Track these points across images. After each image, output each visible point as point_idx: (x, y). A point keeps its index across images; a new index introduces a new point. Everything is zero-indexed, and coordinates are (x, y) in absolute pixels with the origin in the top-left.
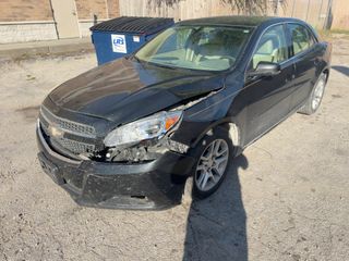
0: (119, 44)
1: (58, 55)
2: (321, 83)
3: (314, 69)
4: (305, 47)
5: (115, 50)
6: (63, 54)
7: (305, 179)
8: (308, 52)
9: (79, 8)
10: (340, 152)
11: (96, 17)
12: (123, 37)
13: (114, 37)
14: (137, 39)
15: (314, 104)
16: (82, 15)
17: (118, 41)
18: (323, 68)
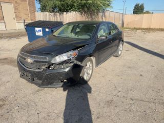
0: (39, 32)
1: (7, 37)
2: (121, 45)
3: (118, 41)
4: (115, 32)
5: (37, 35)
6: (10, 37)
7: (119, 76)
8: (116, 34)
9: (17, 16)
10: (129, 67)
11: (24, 21)
12: (41, 29)
13: (37, 29)
14: (47, 30)
15: (120, 53)
16: (18, 19)
17: (39, 31)
18: (121, 40)
